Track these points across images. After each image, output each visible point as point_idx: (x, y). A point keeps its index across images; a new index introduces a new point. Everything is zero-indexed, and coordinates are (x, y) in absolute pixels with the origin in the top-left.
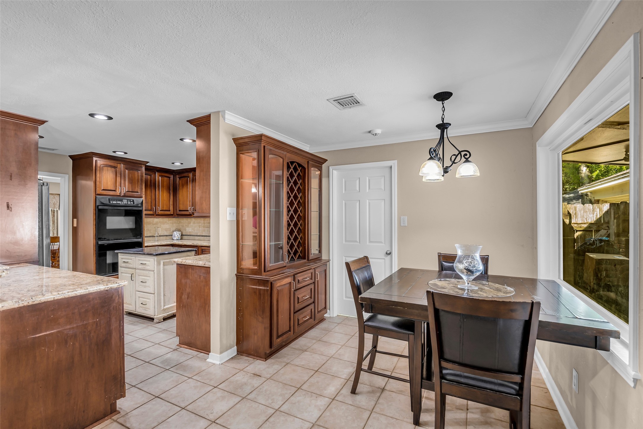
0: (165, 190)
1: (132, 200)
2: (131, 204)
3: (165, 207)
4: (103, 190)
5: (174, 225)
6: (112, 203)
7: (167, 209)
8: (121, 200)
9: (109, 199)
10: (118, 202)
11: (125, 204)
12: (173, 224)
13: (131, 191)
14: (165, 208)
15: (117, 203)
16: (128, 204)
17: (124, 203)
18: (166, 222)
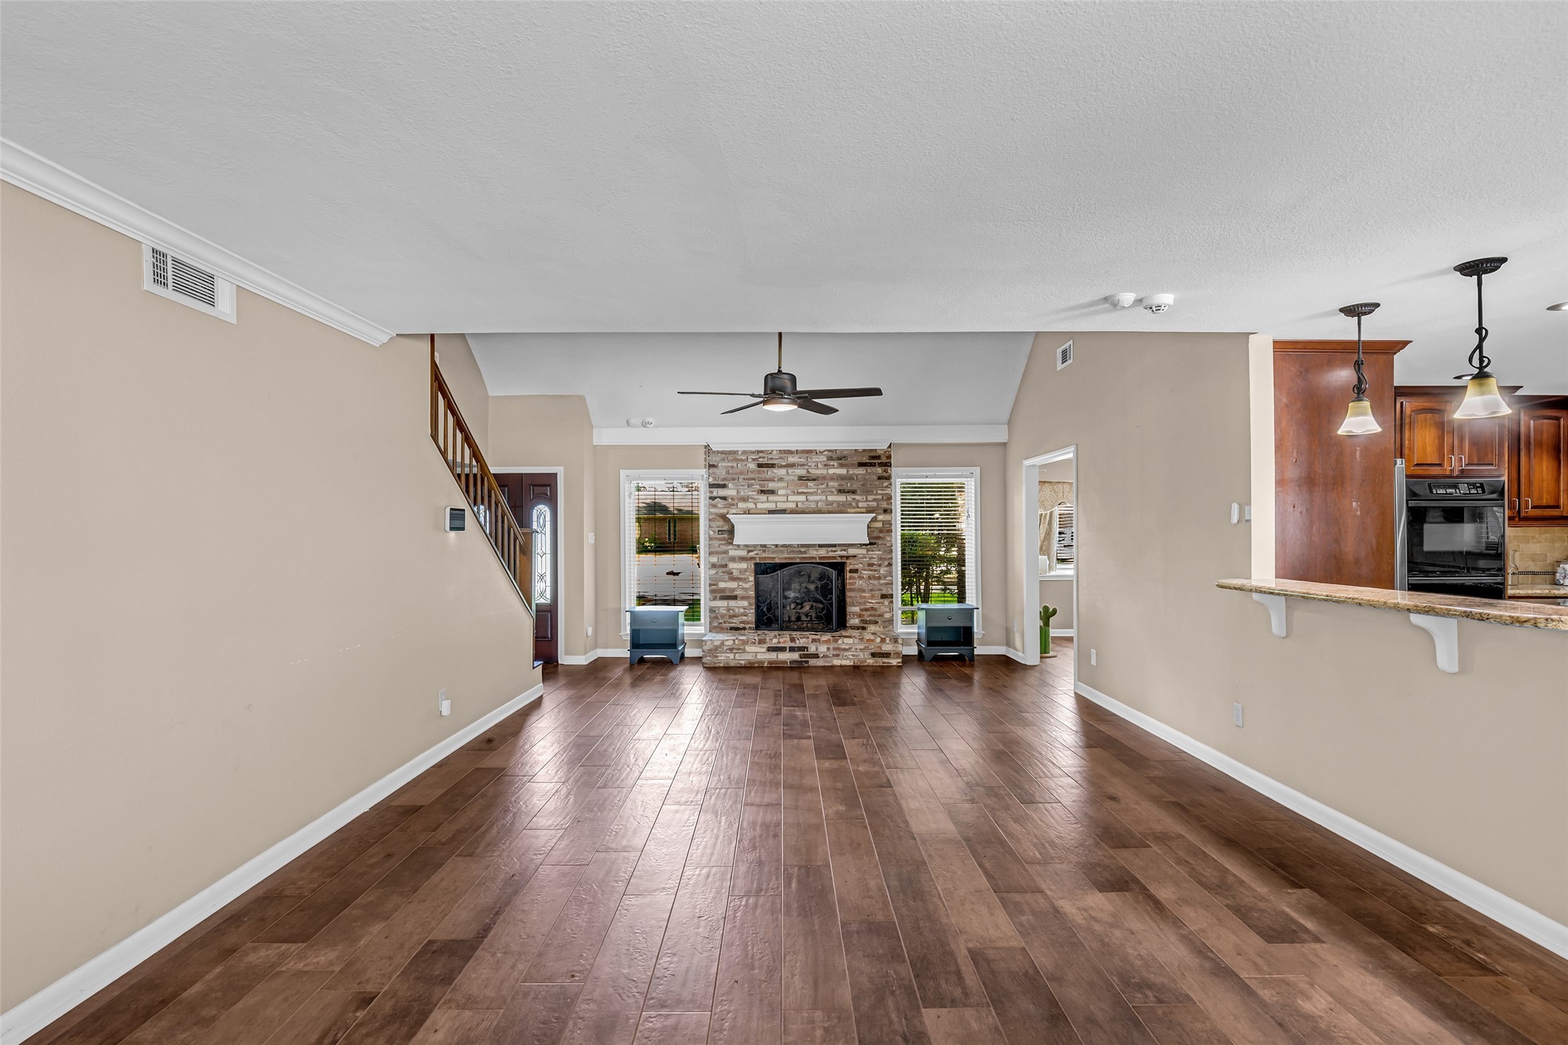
0: (1545, 453)
1: (1478, 485)
2: (1478, 493)
3: (1545, 498)
4: (1417, 465)
5: (1557, 545)
6: (1437, 493)
7: (1552, 503)
8: (1455, 486)
9: (1429, 485)
10: (1449, 491)
11: (1464, 494)
12: (1553, 541)
13: (1476, 462)
14: (1545, 501)
15: (1447, 494)
16: (1470, 494)
17: (1462, 492)
18: (1533, 538)
